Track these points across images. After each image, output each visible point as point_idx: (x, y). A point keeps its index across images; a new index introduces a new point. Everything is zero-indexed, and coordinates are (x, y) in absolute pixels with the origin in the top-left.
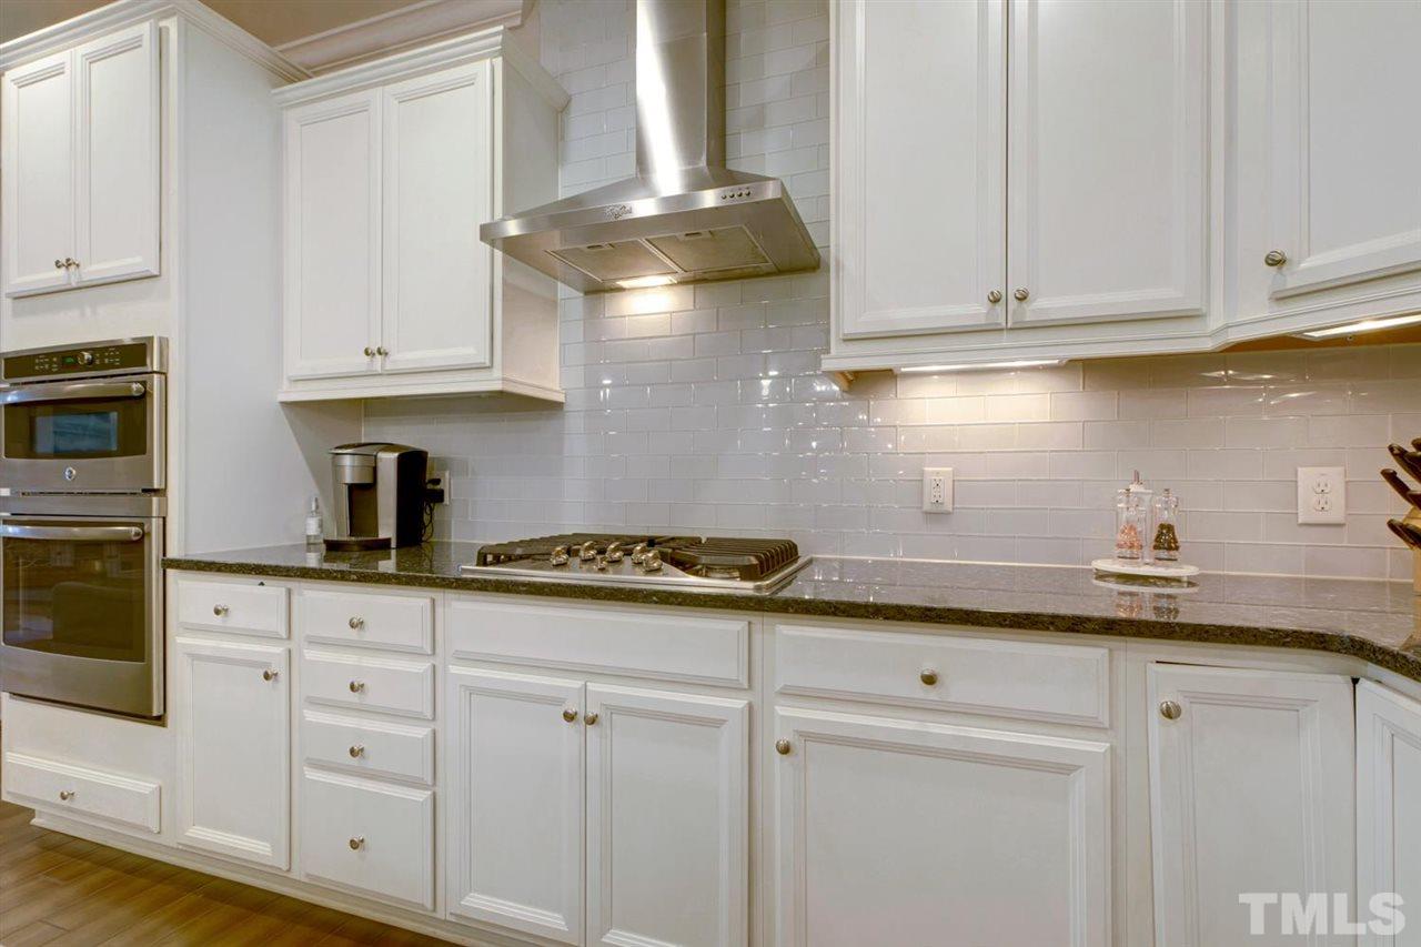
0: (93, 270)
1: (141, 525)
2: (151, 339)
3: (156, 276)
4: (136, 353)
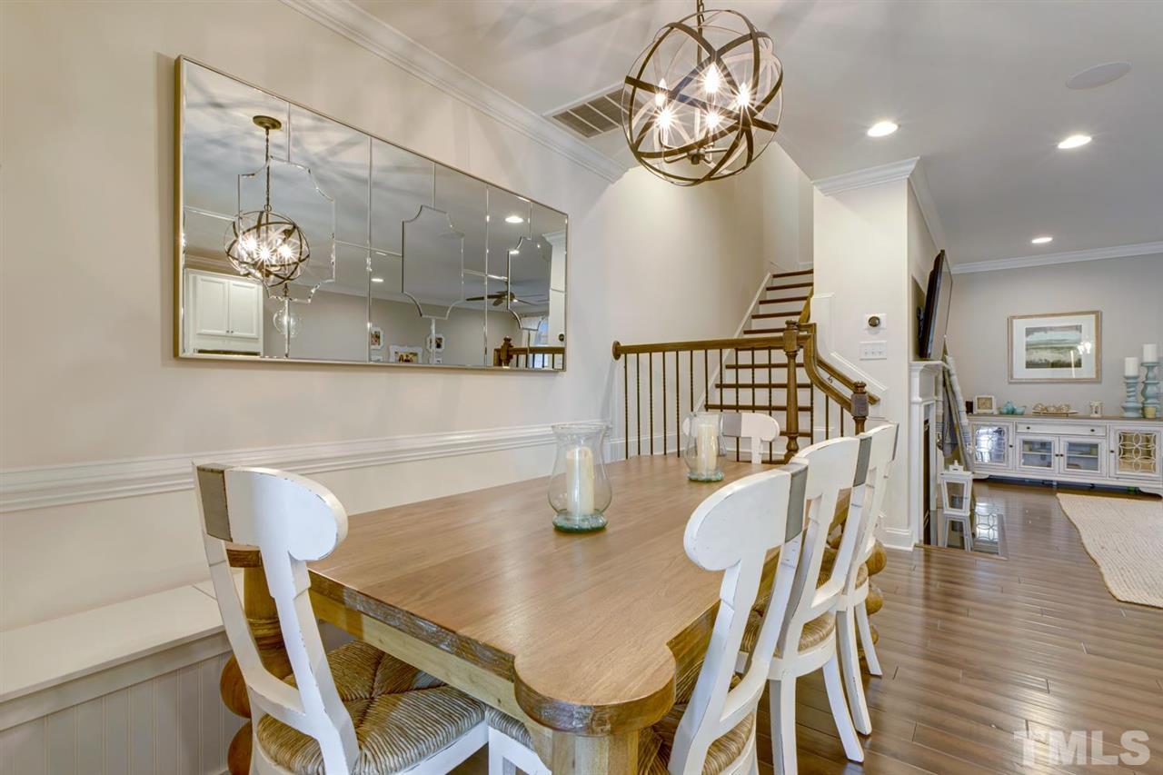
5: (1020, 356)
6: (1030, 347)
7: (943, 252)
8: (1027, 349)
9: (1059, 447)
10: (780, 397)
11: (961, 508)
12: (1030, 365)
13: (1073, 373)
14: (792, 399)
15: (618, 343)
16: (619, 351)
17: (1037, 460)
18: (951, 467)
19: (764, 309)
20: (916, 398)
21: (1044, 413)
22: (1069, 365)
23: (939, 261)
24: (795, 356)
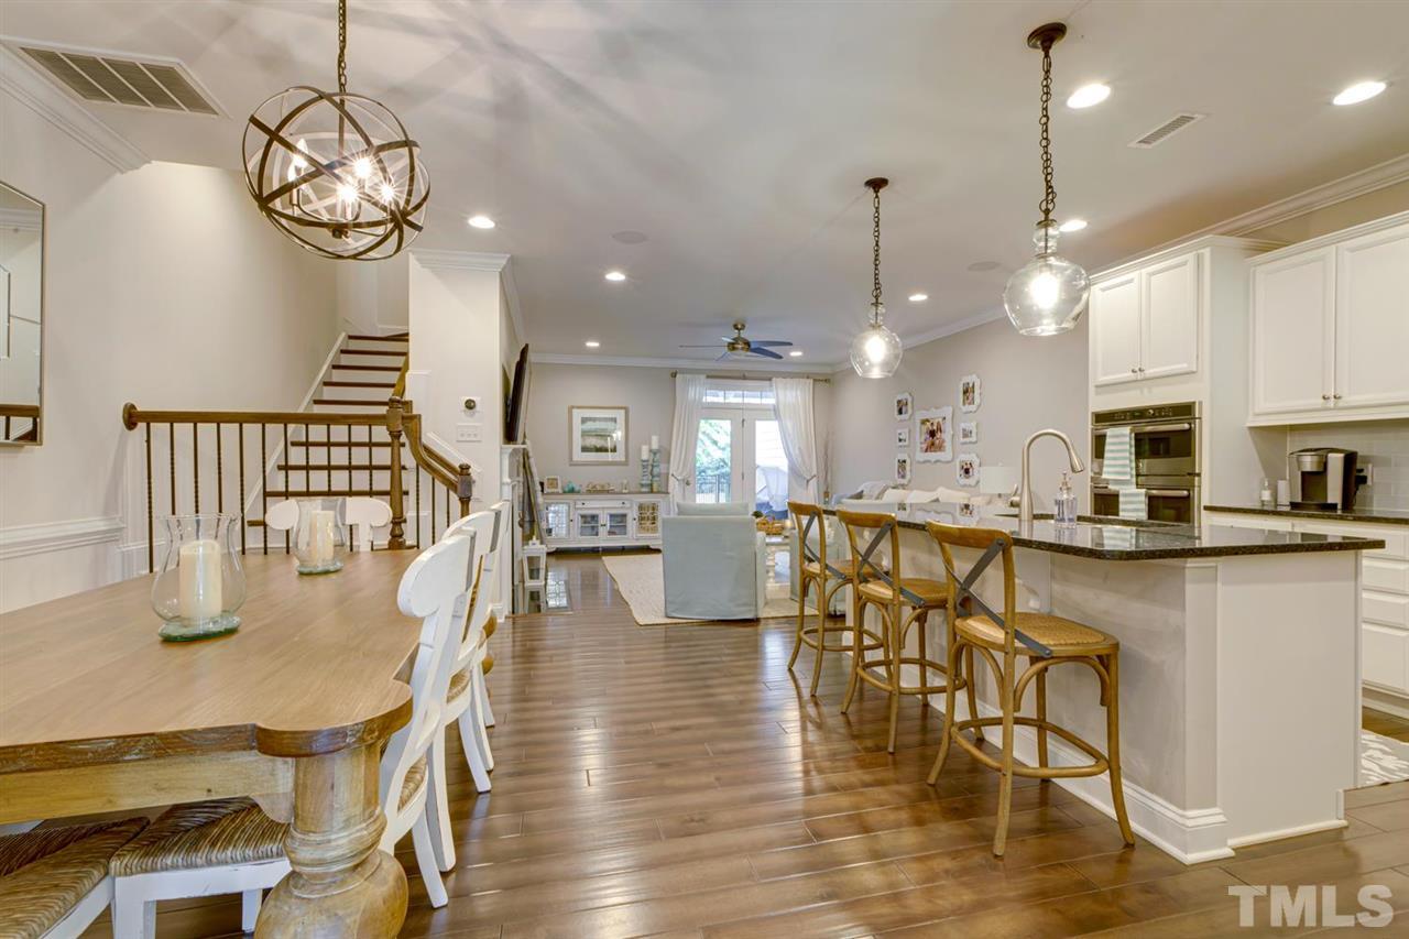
0: (1150, 372)
1: (1189, 490)
2: (1194, 403)
3: (1193, 372)
4: (1185, 410)
5: (578, 442)
6: (585, 434)
7: (527, 346)
8: (582, 436)
9: (604, 519)
10: (382, 480)
11: (538, 578)
12: (585, 449)
13: (609, 456)
14: (397, 483)
15: (133, 407)
16: (132, 418)
17: (589, 531)
18: (530, 542)
19: (338, 376)
20: (507, 479)
21: (595, 491)
22: (606, 450)
23: (524, 353)
24: (399, 436)
